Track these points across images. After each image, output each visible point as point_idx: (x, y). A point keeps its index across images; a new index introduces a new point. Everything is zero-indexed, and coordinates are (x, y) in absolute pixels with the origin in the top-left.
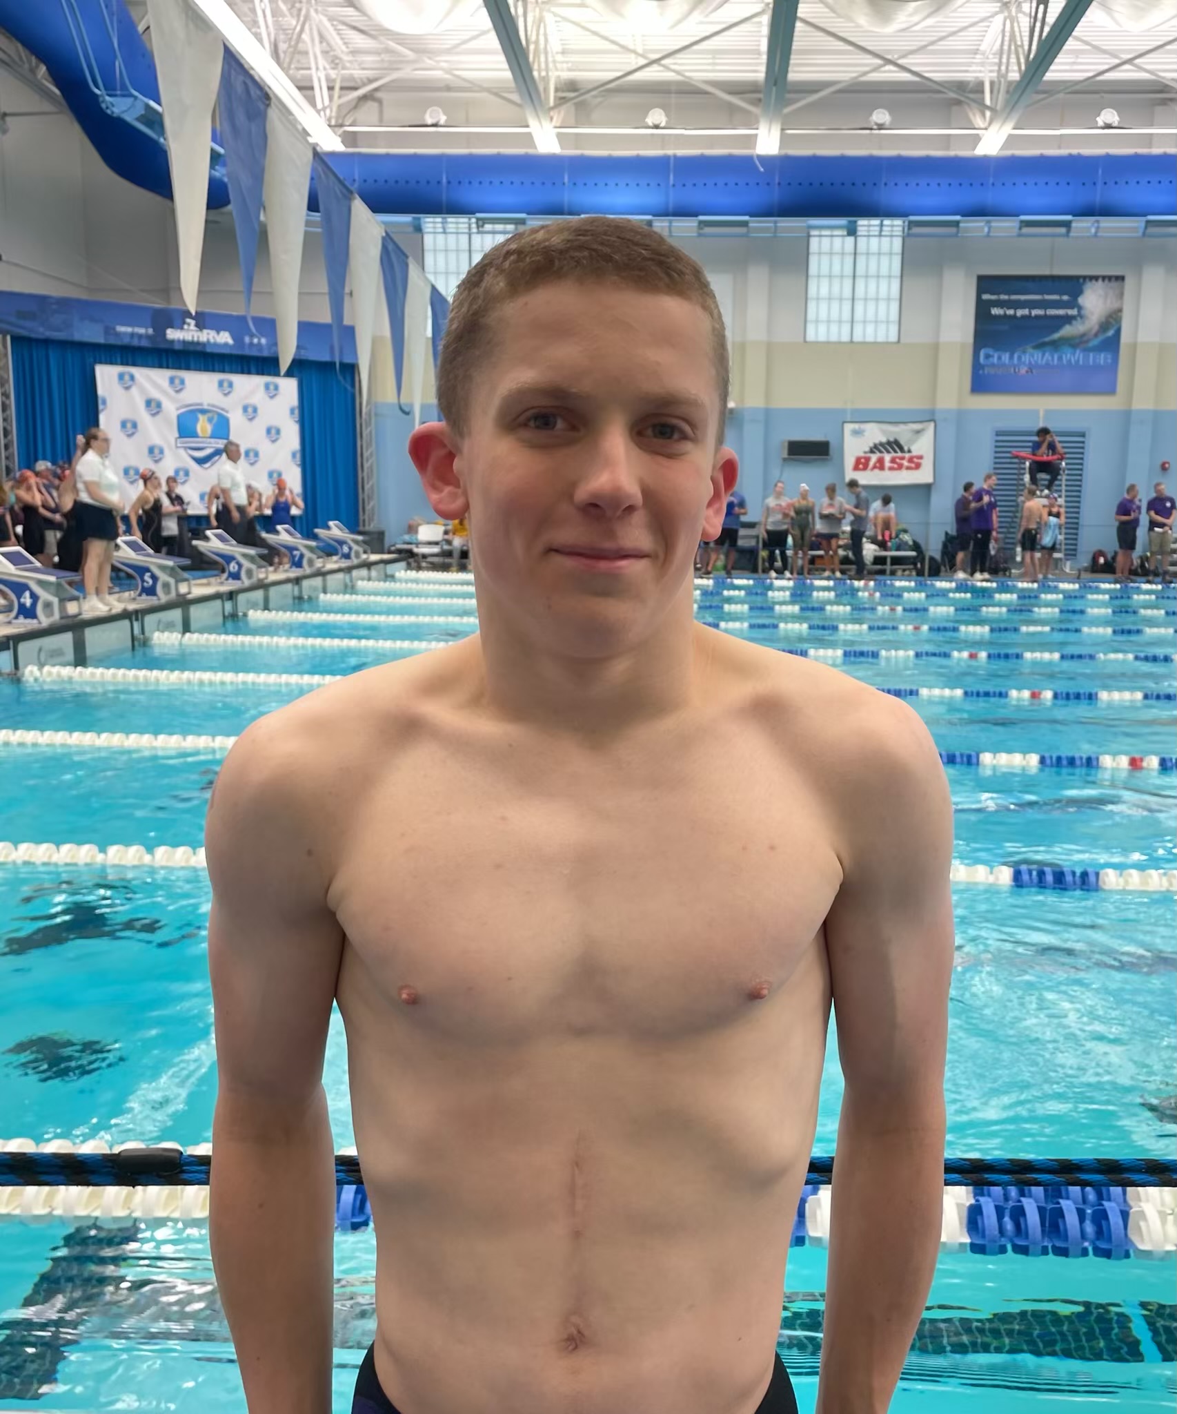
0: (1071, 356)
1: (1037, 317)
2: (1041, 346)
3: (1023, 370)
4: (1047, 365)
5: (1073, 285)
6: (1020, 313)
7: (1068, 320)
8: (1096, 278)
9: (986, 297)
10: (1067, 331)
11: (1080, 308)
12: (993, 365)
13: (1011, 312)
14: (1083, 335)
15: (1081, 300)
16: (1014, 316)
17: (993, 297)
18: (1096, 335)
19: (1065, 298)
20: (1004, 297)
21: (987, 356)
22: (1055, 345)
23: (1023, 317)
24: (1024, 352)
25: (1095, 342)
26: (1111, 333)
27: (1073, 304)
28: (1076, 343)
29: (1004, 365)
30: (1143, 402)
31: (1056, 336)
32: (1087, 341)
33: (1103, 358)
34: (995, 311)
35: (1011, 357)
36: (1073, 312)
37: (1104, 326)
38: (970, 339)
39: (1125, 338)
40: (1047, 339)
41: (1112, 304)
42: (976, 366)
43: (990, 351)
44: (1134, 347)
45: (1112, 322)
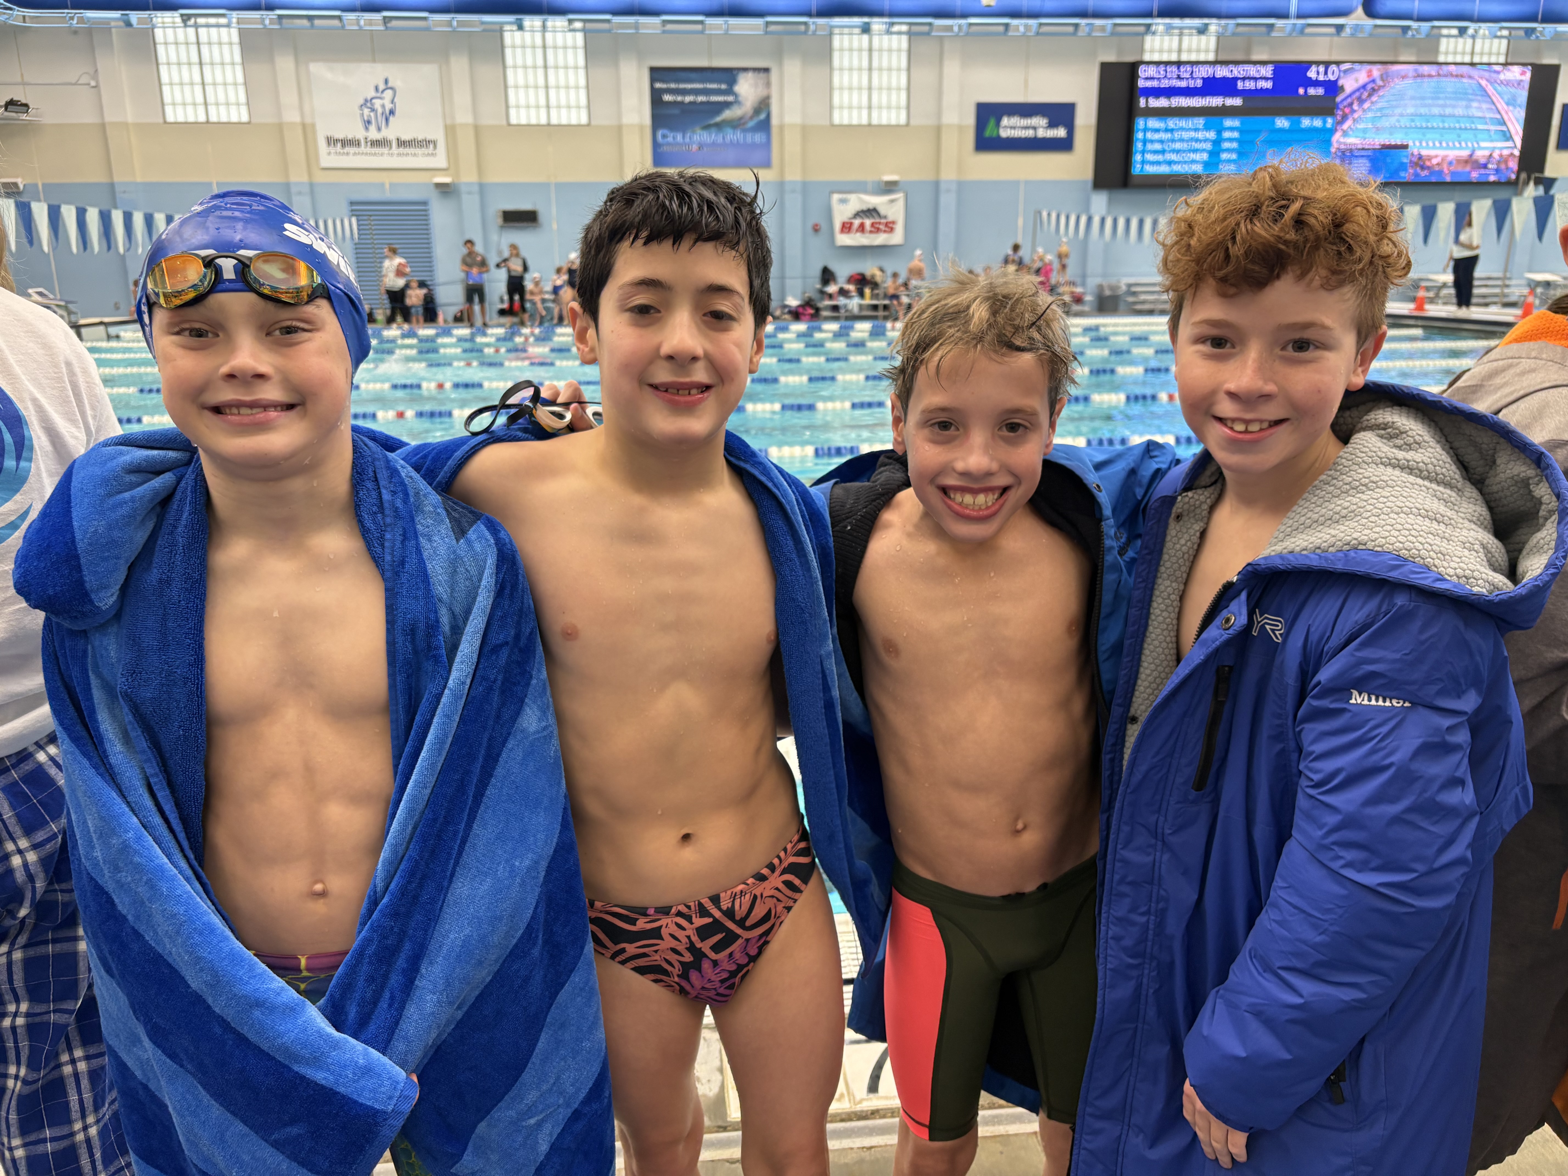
0: (732, 136)
1: (702, 103)
2: (707, 127)
3: (695, 147)
4: (714, 144)
5: (729, 75)
6: (688, 99)
7: (727, 105)
8: (745, 70)
9: (658, 85)
10: (727, 114)
11: (736, 95)
12: (669, 144)
13: (679, 98)
14: (741, 118)
15: (737, 88)
16: (682, 103)
17: (664, 86)
18: (751, 118)
19: (724, 86)
20: (673, 86)
21: (664, 136)
22: (719, 126)
23: (690, 103)
24: (694, 132)
25: (751, 124)
26: (763, 116)
27: (730, 91)
28: (736, 124)
29: (678, 144)
30: (793, 175)
31: (718, 119)
32: (744, 124)
33: (759, 138)
34: (667, 98)
35: (684, 137)
36: (730, 98)
37: (757, 111)
38: (647, 120)
39: (775, 121)
40: (712, 122)
41: (761, 92)
42: (656, 145)
43: (665, 131)
44: (781, 127)
45: (763, 106)
